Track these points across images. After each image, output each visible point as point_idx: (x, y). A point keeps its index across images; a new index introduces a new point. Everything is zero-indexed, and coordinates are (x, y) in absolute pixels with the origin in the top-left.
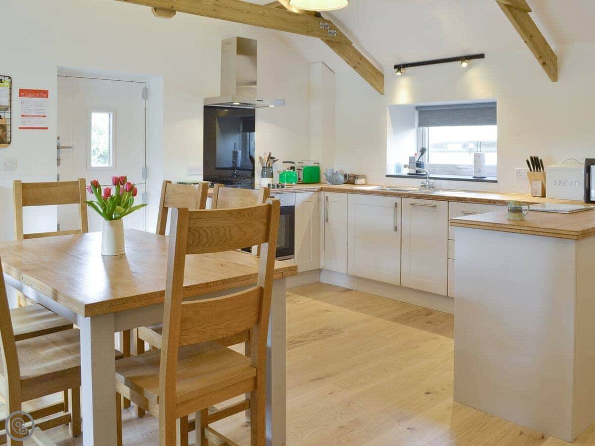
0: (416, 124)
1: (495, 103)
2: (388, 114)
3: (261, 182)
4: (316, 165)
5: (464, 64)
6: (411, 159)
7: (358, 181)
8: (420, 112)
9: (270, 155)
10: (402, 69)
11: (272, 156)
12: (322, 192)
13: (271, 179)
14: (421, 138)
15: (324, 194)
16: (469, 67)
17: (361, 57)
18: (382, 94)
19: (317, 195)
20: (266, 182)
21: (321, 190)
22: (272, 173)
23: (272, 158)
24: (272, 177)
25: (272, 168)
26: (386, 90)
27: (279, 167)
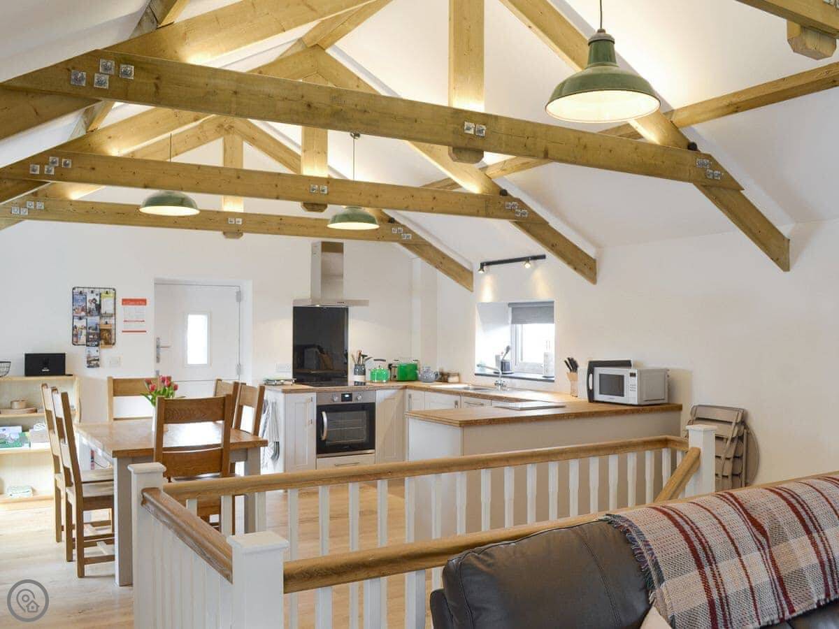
0: (510, 321)
1: (553, 302)
2: (477, 312)
3: (353, 378)
4: (416, 362)
5: (528, 266)
6: (497, 357)
7: (451, 379)
8: (513, 309)
9: (360, 354)
10: (485, 268)
11: (362, 353)
12: (407, 390)
13: (363, 376)
14: (515, 335)
15: (408, 392)
18: (472, 291)
19: (402, 392)
20: (359, 378)
22: (365, 371)
23: (364, 356)
24: (364, 373)
25: (364, 365)
26: (474, 289)
27: (369, 366)
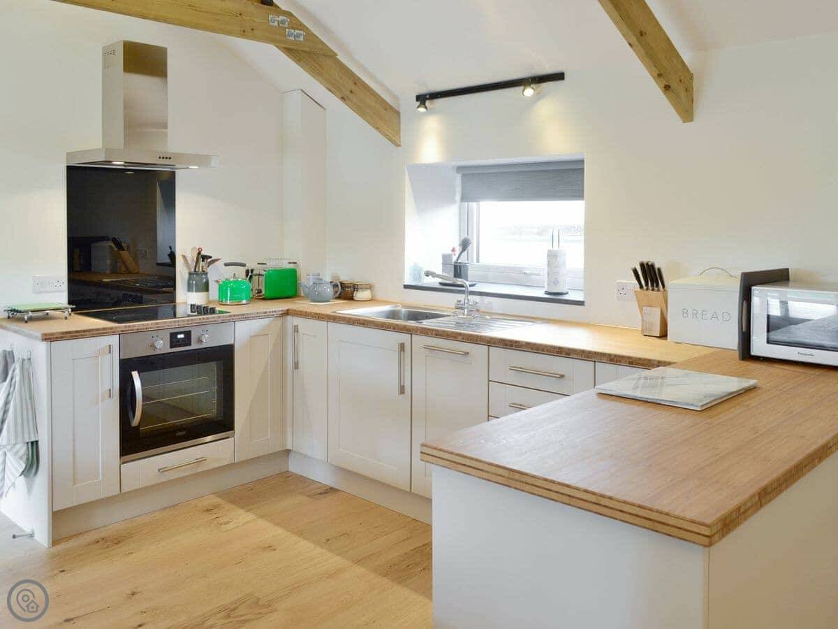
0: (458, 197)
1: (582, 161)
2: (407, 178)
3: (186, 298)
4: (292, 266)
5: (529, 92)
6: (446, 258)
7: (359, 295)
8: (464, 176)
9: (199, 253)
10: (428, 103)
11: (203, 253)
12: (289, 318)
13: (206, 293)
14: (466, 220)
15: (292, 321)
16: (538, 97)
17: (357, 81)
18: (398, 145)
19: (279, 322)
20: (197, 298)
21: (287, 313)
22: (207, 284)
23: (205, 258)
24: (206, 288)
25: (206, 274)
26: (404, 138)
27: (216, 274)
